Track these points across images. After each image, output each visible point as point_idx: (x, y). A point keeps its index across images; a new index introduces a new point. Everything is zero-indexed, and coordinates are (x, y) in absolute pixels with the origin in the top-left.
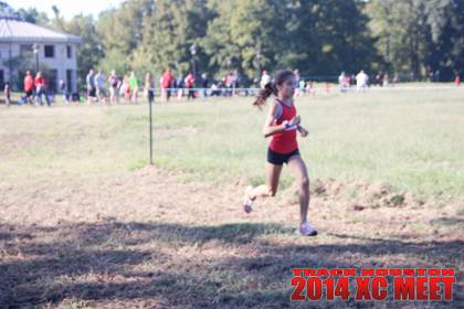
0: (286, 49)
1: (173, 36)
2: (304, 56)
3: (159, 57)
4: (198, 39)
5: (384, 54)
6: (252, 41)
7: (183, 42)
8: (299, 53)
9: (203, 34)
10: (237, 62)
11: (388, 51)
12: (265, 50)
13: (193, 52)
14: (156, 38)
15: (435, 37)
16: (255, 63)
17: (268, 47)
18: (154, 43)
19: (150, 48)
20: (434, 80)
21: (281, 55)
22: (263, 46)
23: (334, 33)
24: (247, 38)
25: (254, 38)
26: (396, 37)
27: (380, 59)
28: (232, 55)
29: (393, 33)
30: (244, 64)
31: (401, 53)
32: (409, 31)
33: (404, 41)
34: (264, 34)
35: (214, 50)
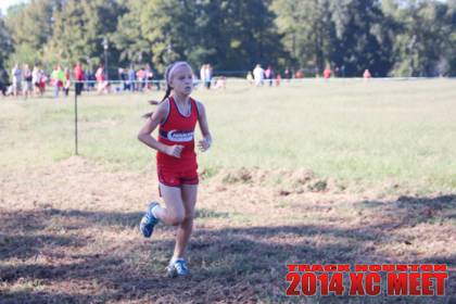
0: (195, 45)
1: (84, 31)
2: (212, 51)
3: (70, 51)
4: (109, 35)
5: (291, 50)
6: (162, 37)
7: (93, 37)
8: (208, 48)
9: (113, 29)
10: (147, 58)
11: (294, 47)
12: (175, 45)
13: (106, 47)
14: (66, 33)
15: (339, 34)
16: (165, 59)
17: (177, 42)
18: (65, 38)
19: (60, 43)
20: (339, 75)
21: (191, 50)
22: (172, 42)
23: (242, 29)
24: (158, 33)
25: (164, 33)
26: (302, 33)
27: (286, 55)
28: (142, 50)
29: (299, 30)
30: (154, 59)
31: (307, 49)
32: (315, 28)
33: (309, 38)
34: (173, 30)
35: (125, 45)
